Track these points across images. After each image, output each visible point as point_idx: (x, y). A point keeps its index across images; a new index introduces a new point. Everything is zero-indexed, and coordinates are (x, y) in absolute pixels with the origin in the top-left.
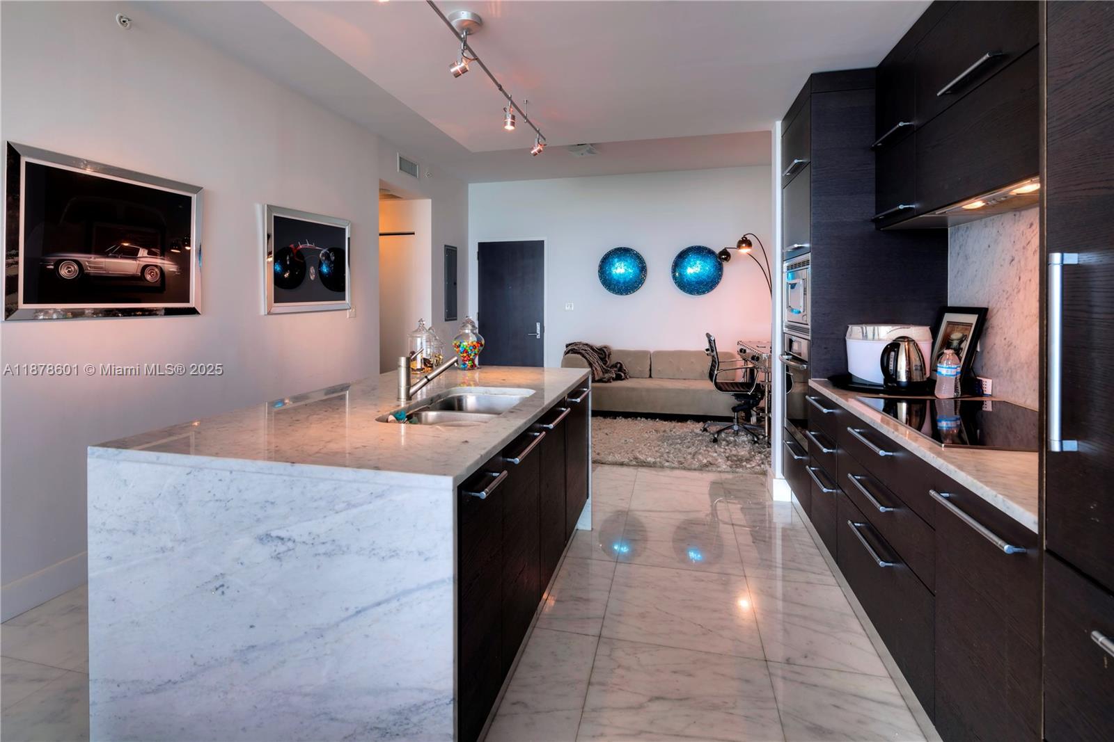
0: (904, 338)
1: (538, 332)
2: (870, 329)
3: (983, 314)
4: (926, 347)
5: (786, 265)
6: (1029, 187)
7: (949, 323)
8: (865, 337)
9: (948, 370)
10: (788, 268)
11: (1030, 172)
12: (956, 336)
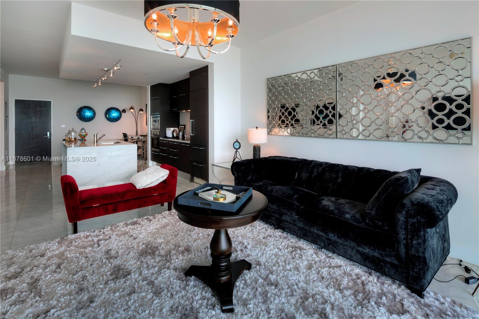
0: (175, 130)
1: (48, 135)
2: (170, 128)
3: (185, 126)
4: (177, 131)
5: (151, 116)
6: (189, 111)
7: (180, 127)
8: (169, 130)
9: (181, 134)
10: (152, 117)
11: (189, 109)
12: (181, 129)
